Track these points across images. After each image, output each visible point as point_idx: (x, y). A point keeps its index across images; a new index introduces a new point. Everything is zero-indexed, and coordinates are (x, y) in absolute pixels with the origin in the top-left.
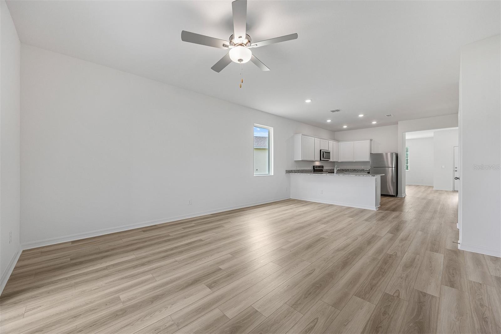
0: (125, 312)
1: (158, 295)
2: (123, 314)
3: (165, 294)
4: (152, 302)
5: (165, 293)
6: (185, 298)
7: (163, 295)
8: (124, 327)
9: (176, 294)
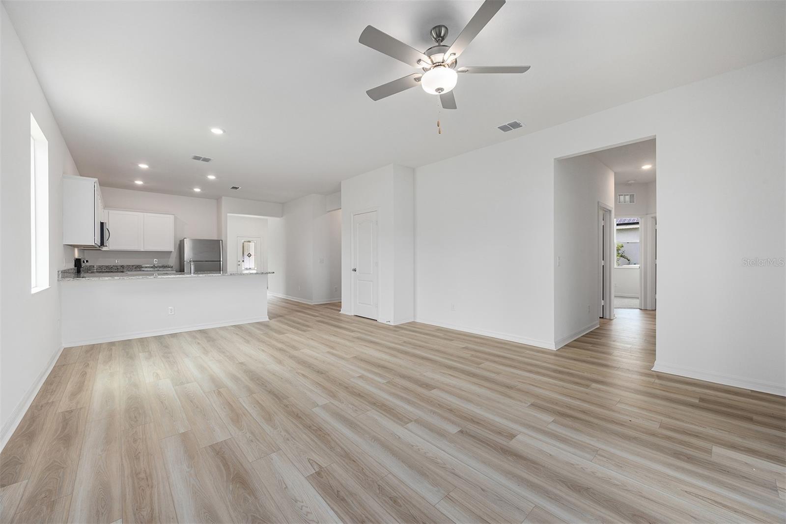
0: (635, 515)
1: (569, 487)
2: (641, 517)
3: (560, 480)
4: (588, 488)
5: (558, 481)
6: (550, 455)
7: (563, 482)
8: (652, 500)
9: (549, 466)
